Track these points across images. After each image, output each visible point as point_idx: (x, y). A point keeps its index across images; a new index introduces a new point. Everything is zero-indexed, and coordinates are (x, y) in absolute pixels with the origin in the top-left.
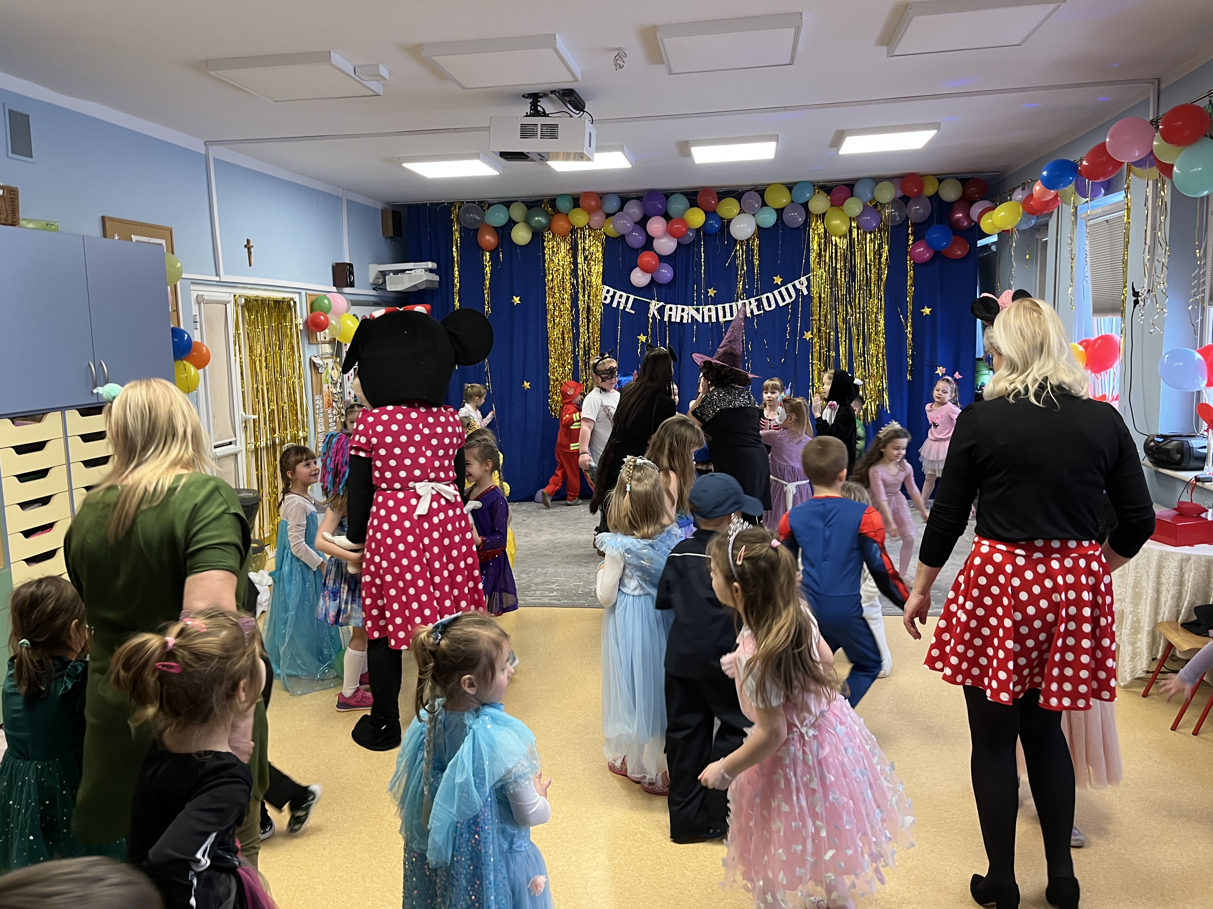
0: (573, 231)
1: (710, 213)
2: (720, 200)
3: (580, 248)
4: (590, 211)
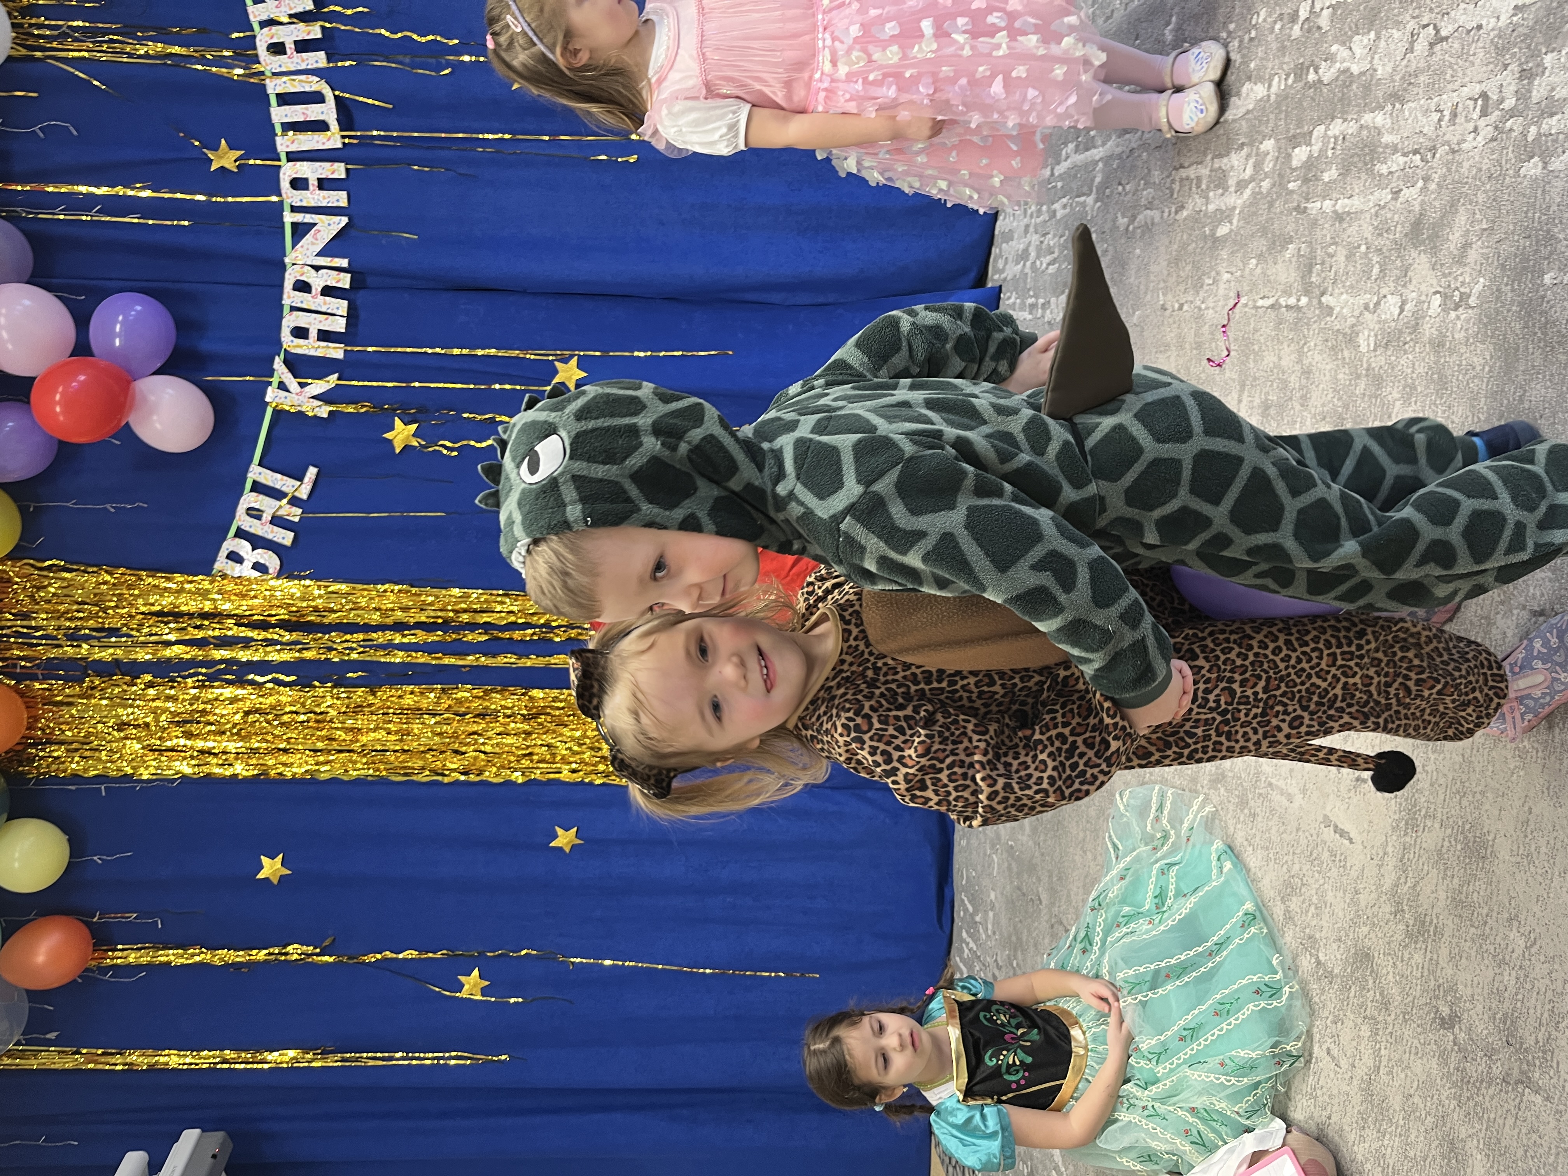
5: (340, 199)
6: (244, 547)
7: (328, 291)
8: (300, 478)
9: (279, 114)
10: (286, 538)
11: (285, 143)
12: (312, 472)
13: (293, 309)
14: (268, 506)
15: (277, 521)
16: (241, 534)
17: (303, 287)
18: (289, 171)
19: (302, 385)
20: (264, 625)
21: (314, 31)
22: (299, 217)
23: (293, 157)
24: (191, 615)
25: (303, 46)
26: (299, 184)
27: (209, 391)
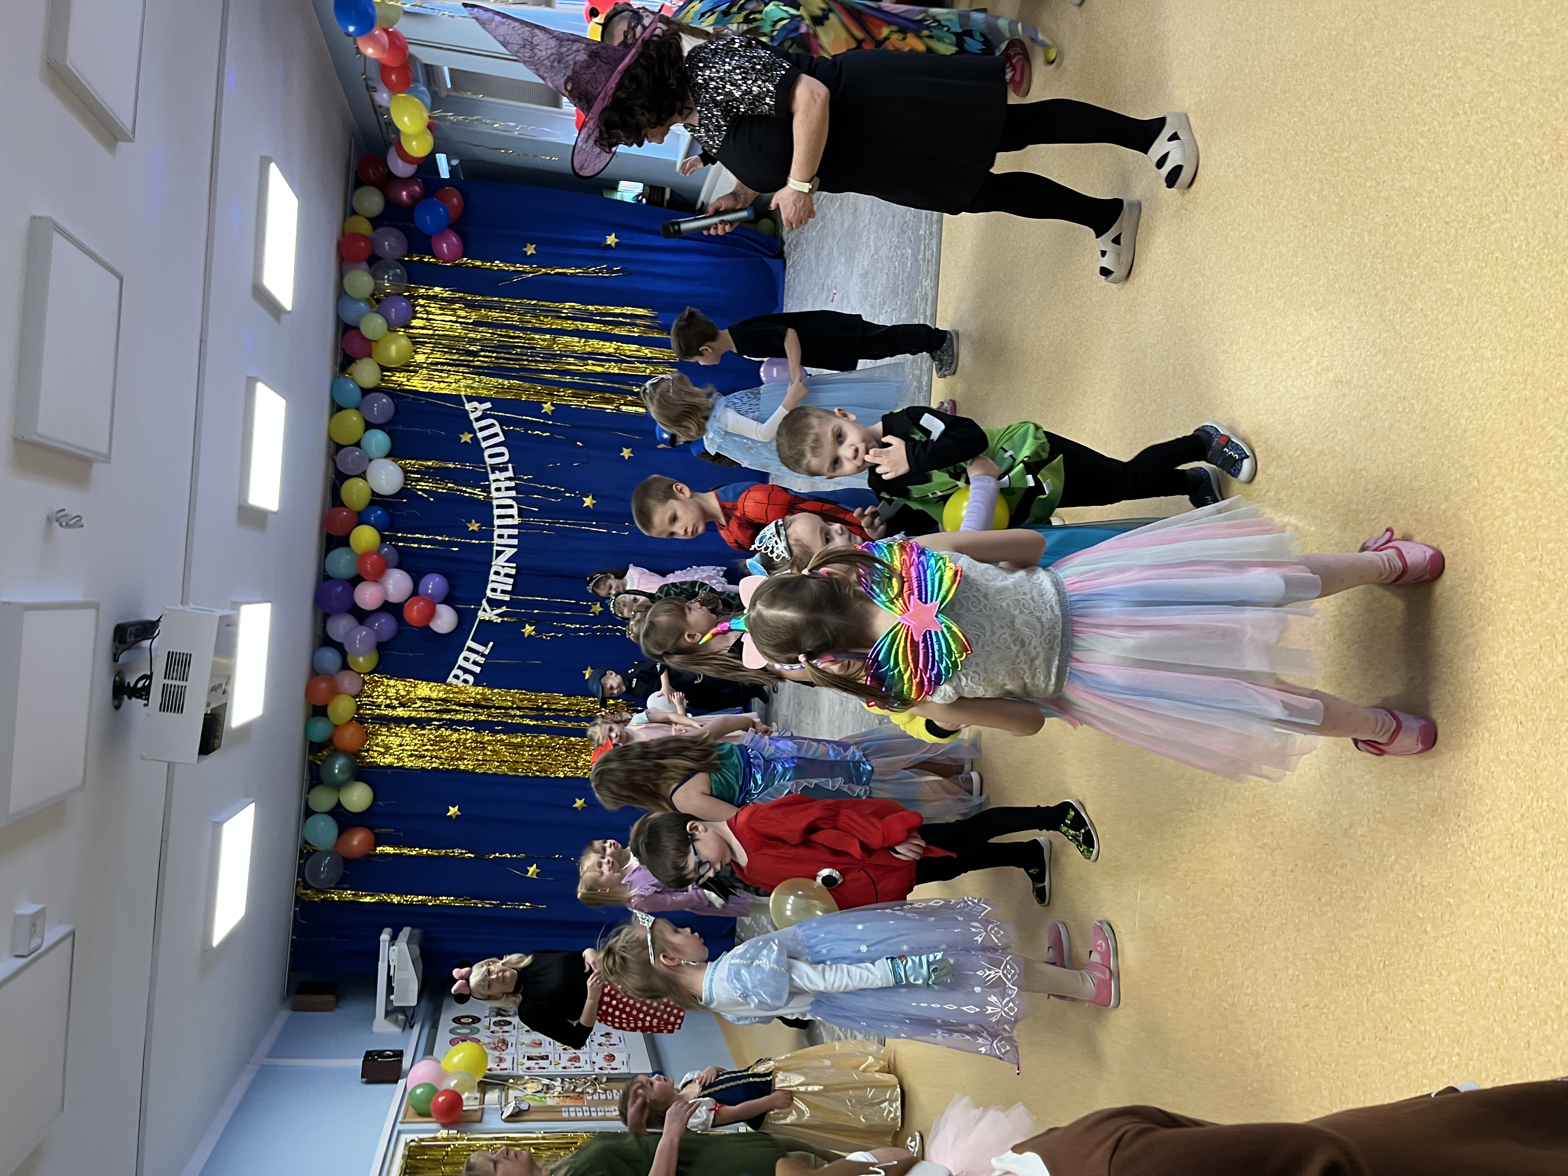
0: (361, 720)
1: (361, 519)
2: (342, 505)
3: (386, 712)
4: (335, 691)
5: (515, 542)
6: (460, 673)
7: (507, 575)
8: (486, 646)
9: (497, 512)
10: (477, 670)
11: (497, 522)
12: (491, 644)
13: (493, 581)
14: (473, 657)
15: (475, 663)
16: (460, 667)
17: (497, 573)
18: (497, 532)
19: (492, 610)
20: (465, 706)
21: (513, 484)
22: (499, 548)
23: (500, 527)
24: (436, 700)
25: (507, 489)
26: (501, 536)
27: (456, 609)
